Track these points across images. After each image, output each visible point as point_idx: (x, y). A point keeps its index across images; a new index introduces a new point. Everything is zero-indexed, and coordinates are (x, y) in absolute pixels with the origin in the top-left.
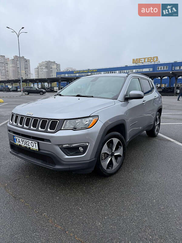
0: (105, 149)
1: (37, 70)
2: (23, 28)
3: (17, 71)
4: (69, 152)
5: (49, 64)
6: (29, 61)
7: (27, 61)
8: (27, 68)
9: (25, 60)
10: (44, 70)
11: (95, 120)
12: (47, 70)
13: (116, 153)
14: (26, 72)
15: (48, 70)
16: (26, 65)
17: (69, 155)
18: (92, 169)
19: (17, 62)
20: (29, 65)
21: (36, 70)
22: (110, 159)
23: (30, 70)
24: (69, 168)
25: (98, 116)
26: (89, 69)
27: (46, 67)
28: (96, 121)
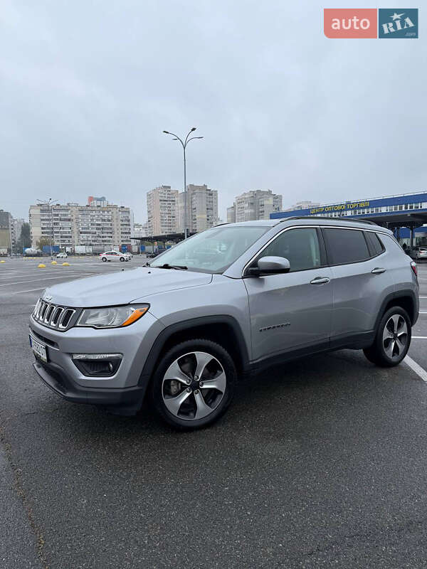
0: (173, 372)
1: (233, 211)
2: (194, 129)
3: (192, 216)
4: (88, 369)
5: (258, 197)
6: (216, 195)
7: (211, 195)
8: (212, 209)
9: (208, 192)
10: (246, 211)
11: (141, 311)
12: (253, 211)
13: (207, 383)
14: (208, 216)
15: (255, 209)
16: (210, 202)
17: (88, 374)
18: (137, 408)
19: (192, 198)
20: (217, 202)
21: (231, 211)
22: (188, 394)
23: (216, 213)
24: (87, 399)
25: (149, 304)
26: (349, 203)
27: (252, 204)
28: (143, 313)
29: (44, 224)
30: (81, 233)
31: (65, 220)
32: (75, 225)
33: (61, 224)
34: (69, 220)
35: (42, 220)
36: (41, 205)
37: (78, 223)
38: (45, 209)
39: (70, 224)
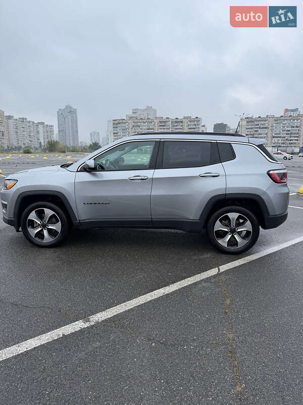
13: (51, 226)
22: (40, 229)
25: (17, 180)
28: (14, 184)
29: (248, 131)
30: (274, 137)
31: (263, 128)
32: (270, 132)
33: (260, 131)
34: (266, 128)
35: (247, 129)
36: (247, 118)
37: (272, 130)
38: (250, 120)
39: (266, 131)
